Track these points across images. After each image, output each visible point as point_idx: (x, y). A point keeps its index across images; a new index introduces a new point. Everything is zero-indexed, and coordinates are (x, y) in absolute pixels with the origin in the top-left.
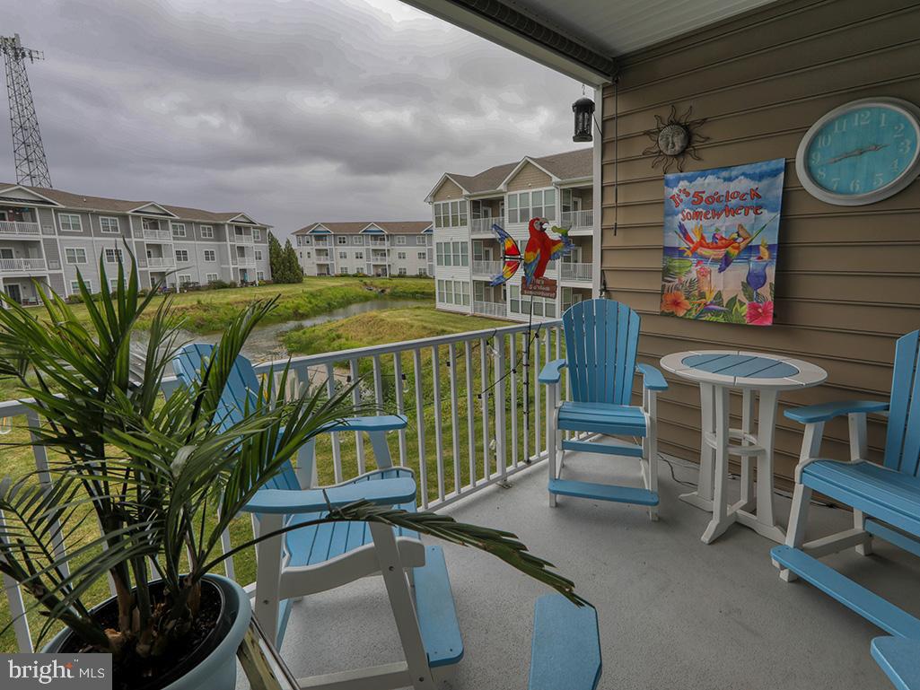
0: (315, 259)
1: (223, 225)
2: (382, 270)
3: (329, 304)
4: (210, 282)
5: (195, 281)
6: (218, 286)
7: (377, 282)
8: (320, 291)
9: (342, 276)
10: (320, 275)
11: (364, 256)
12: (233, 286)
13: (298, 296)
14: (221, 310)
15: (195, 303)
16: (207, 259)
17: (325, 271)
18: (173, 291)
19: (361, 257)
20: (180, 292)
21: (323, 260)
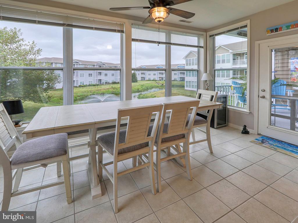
0: (141, 76)
2: (162, 78)
3: (147, 88)
4: (112, 82)
5: (109, 82)
6: (114, 83)
7: (161, 82)
8: (144, 84)
9: (148, 80)
10: (141, 80)
11: (156, 74)
12: (118, 83)
13: (138, 86)
14: (118, 89)
15: (111, 87)
16: (112, 76)
17: (143, 79)
18: (103, 84)
19: (155, 75)
20: (105, 84)
21: (143, 76)
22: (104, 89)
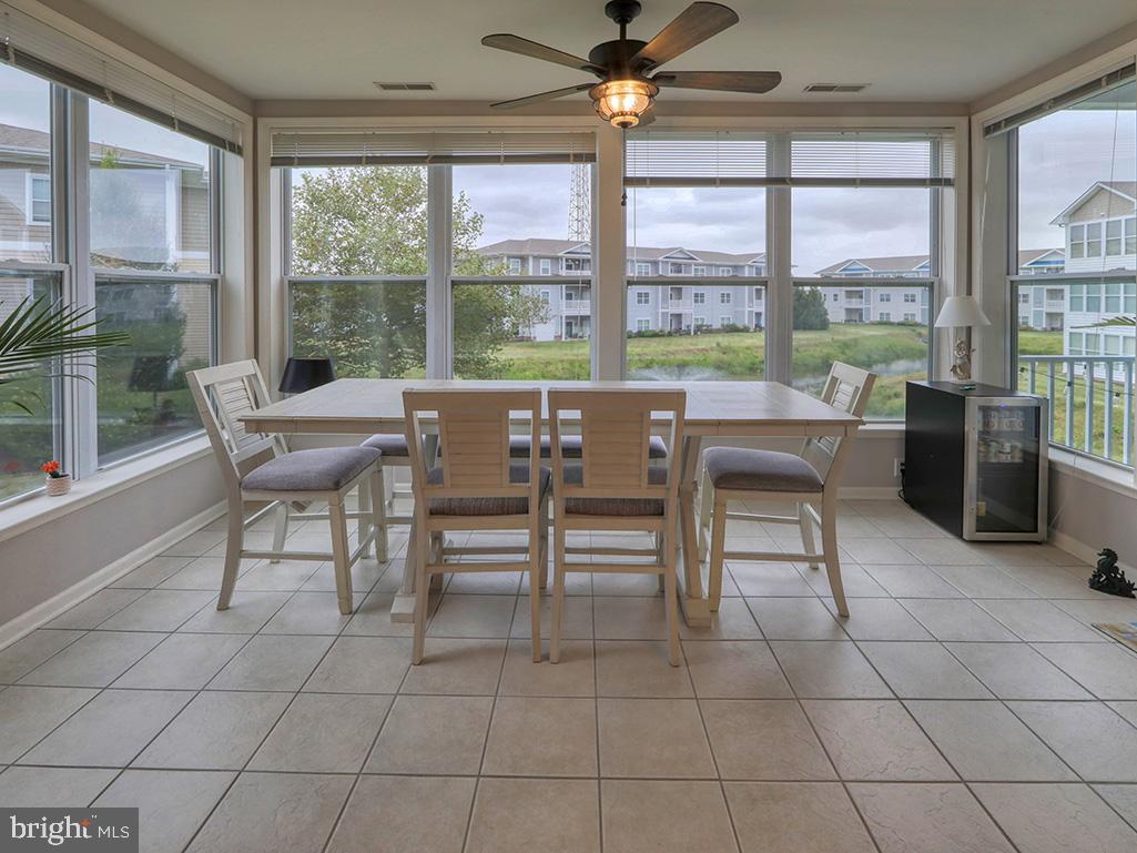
0: (844, 303)
1: (743, 267)
3: (869, 357)
4: (723, 325)
5: (709, 323)
6: (732, 329)
8: (855, 340)
9: (880, 323)
10: (848, 321)
11: (918, 298)
12: (746, 330)
13: (826, 345)
14: (741, 355)
15: (714, 345)
16: (723, 301)
17: (855, 317)
18: (688, 333)
19: (913, 301)
20: (695, 333)
21: (855, 303)
22: (689, 351)
